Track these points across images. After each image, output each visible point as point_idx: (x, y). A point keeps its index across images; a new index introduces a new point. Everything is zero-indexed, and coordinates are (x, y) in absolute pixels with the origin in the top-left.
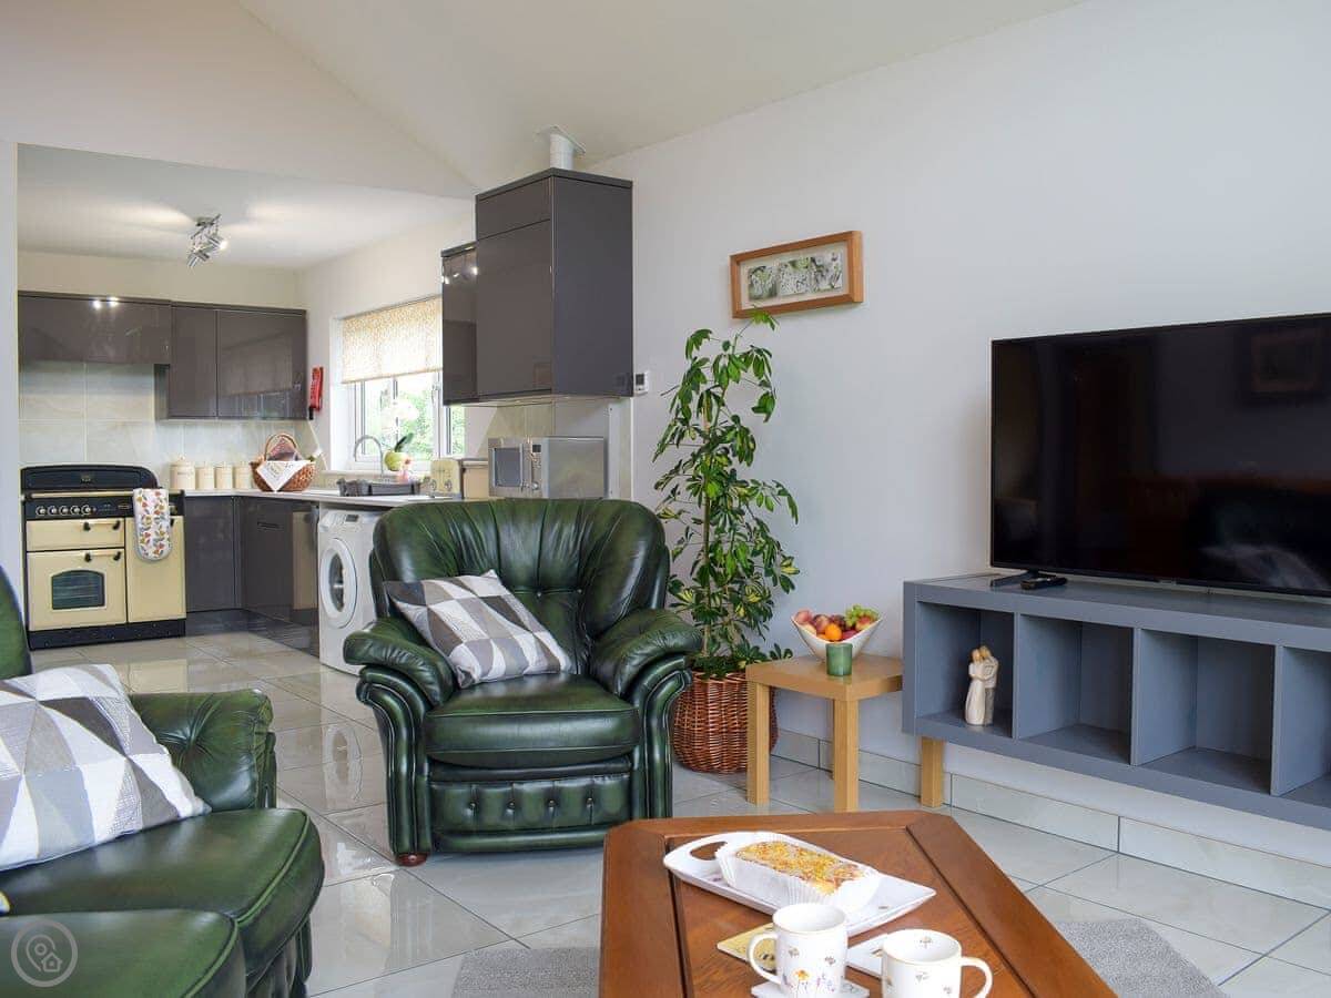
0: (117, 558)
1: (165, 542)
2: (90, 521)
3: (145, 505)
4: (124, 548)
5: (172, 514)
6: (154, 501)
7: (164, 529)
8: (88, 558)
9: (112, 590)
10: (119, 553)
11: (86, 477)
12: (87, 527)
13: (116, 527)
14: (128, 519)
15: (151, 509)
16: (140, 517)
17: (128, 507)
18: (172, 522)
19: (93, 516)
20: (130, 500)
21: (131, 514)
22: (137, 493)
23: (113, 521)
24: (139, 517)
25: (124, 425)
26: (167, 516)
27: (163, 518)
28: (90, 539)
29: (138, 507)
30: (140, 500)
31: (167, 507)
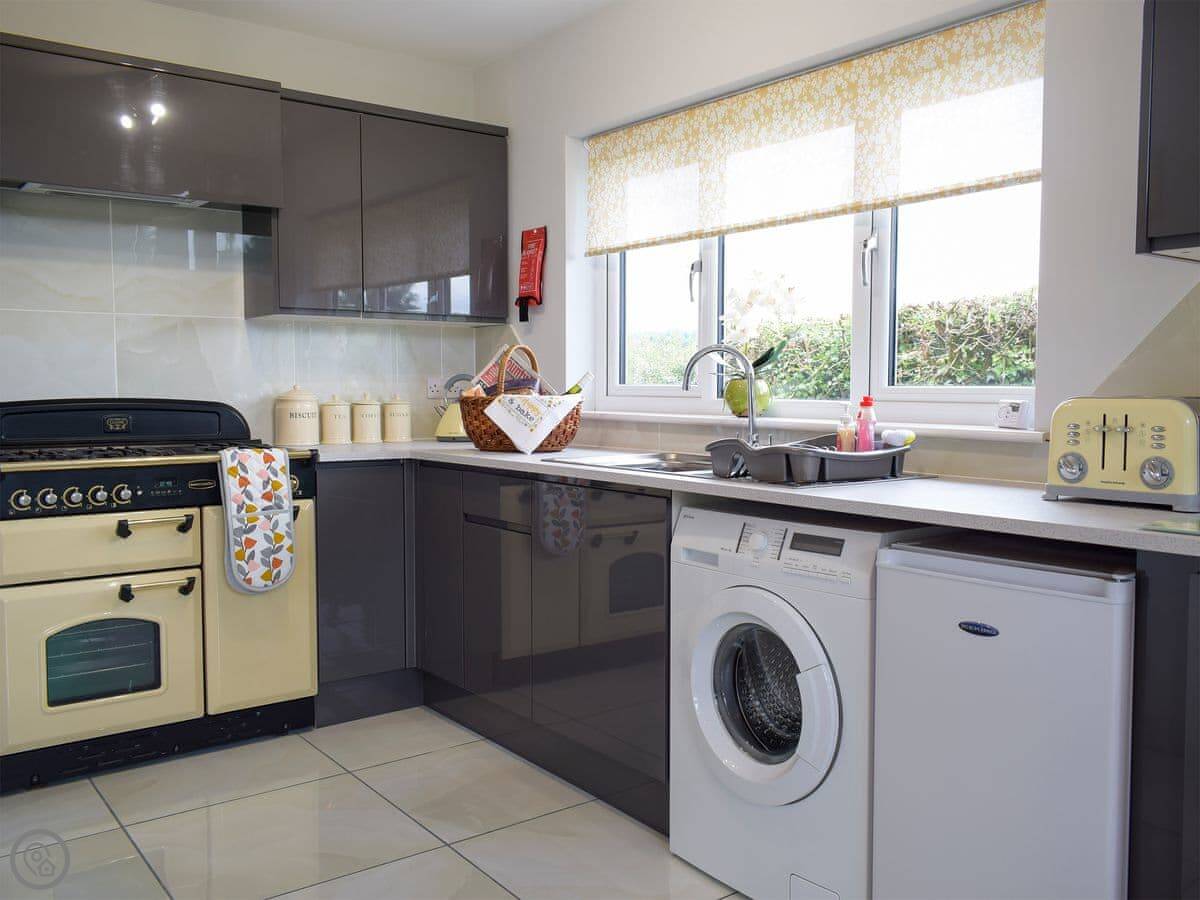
0: (185, 590)
1: (284, 555)
2: (131, 517)
3: (244, 482)
4: (201, 567)
5: (295, 497)
6: (260, 475)
7: (282, 530)
8: (126, 594)
9: (177, 654)
10: (192, 581)
11: (117, 423)
12: (123, 530)
13: (184, 528)
14: (207, 510)
15: (256, 489)
16: (234, 506)
17: (210, 485)
18: (296, 512)
19: (137, 505)
20: (212, 471)
21: (215, 498)
22: (228, 457)
23: (179, 514)
24: (232, 507)
25: (188, 324)
26: (288, 503)
27: (280, 507)
28: (129, 553)
29: (231, 486)
30: (233, 471)
31: (286, 484)
